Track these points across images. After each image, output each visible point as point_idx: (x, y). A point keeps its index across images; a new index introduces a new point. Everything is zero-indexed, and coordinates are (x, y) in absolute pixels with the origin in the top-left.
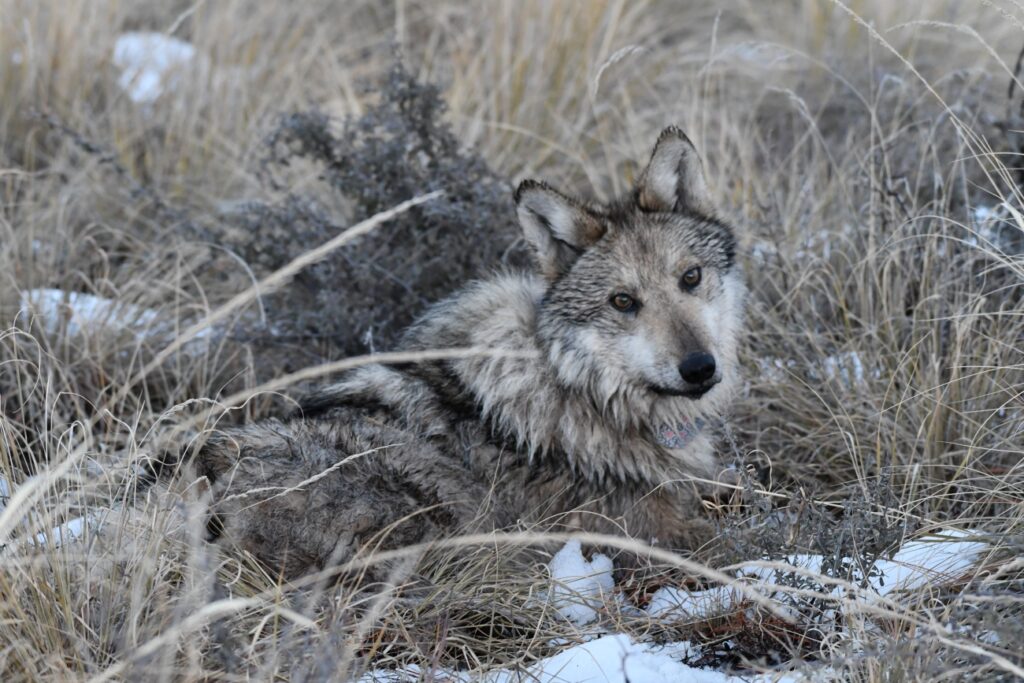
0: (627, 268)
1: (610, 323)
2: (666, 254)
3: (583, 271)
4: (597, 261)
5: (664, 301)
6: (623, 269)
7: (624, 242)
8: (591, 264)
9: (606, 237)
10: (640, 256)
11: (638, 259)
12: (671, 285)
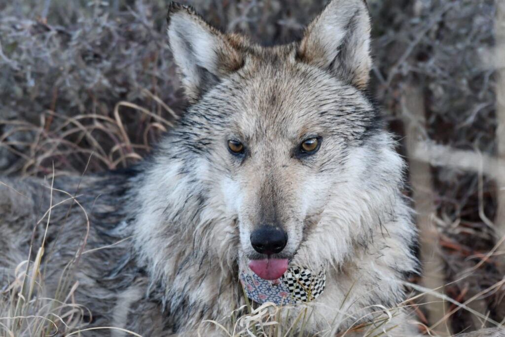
0: (248, 114)
1: (219, 159)
2: (292, 114)
3: (213, 101)
4: (228, 94)
5: (269, 160)
6: (244, 114)
7: (256, 85)
8: (222, 95)
9: (240, 72)
10: (265, 105)
11: (261, 109)
12: (283, 148)
